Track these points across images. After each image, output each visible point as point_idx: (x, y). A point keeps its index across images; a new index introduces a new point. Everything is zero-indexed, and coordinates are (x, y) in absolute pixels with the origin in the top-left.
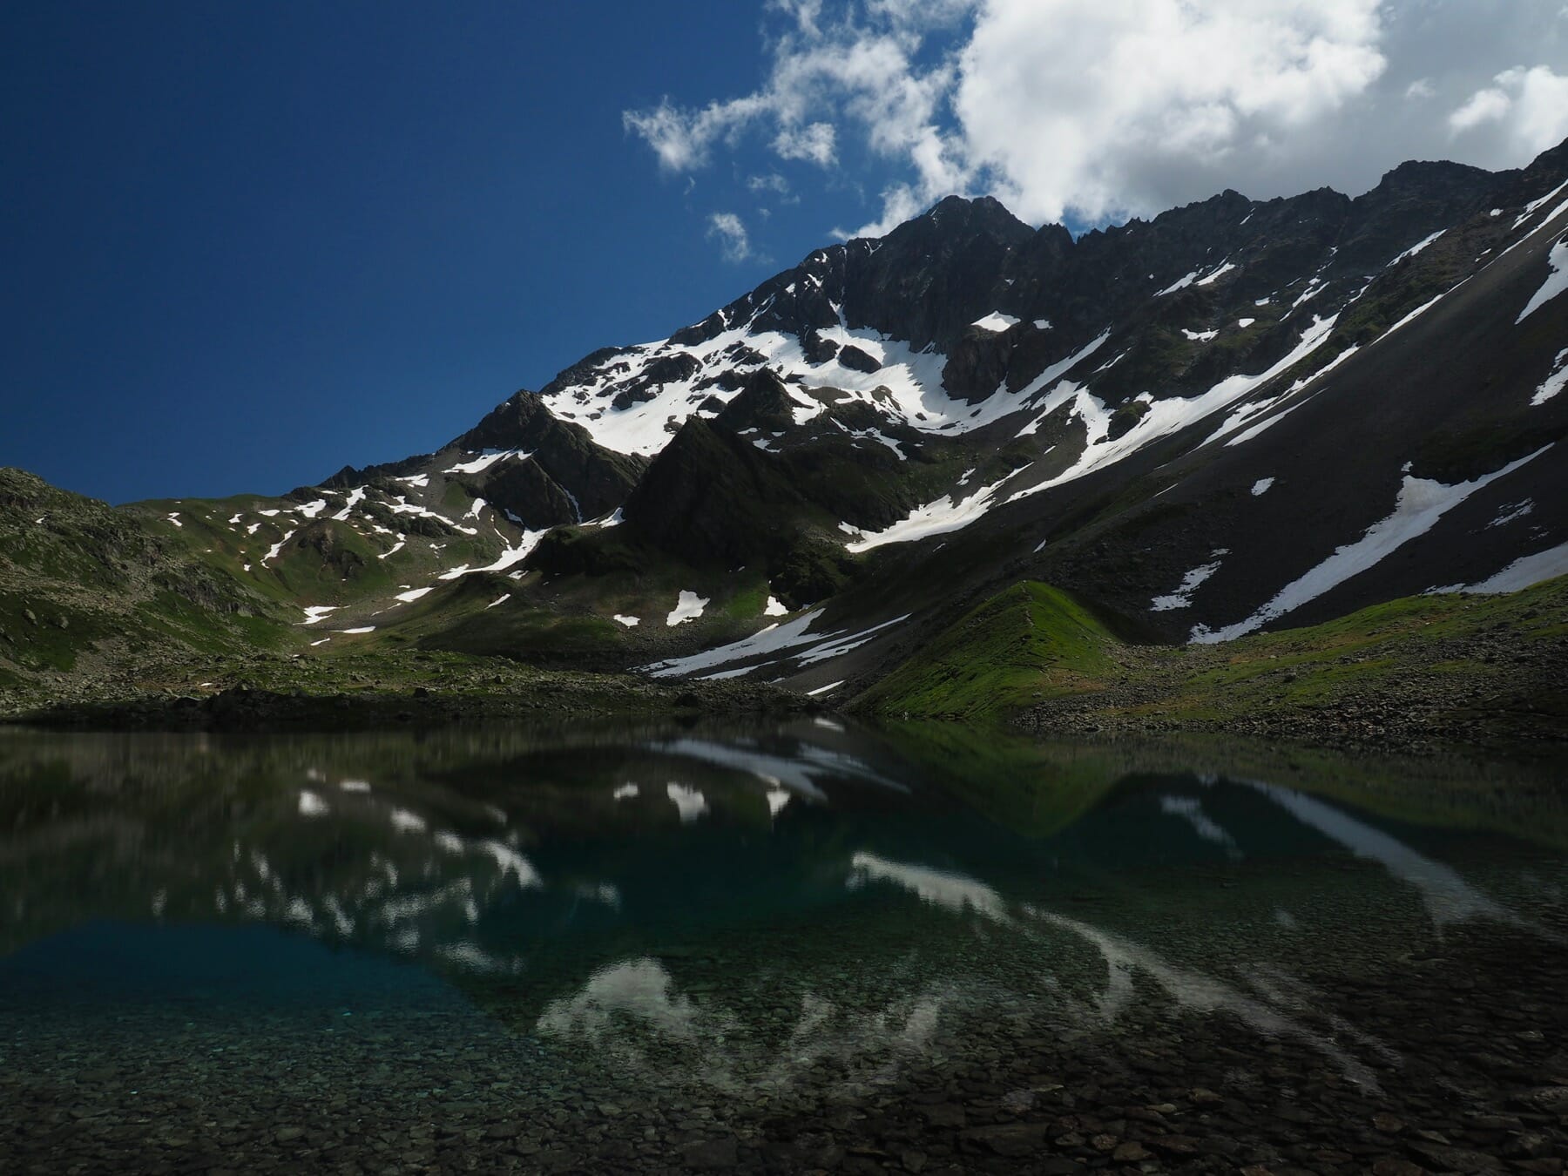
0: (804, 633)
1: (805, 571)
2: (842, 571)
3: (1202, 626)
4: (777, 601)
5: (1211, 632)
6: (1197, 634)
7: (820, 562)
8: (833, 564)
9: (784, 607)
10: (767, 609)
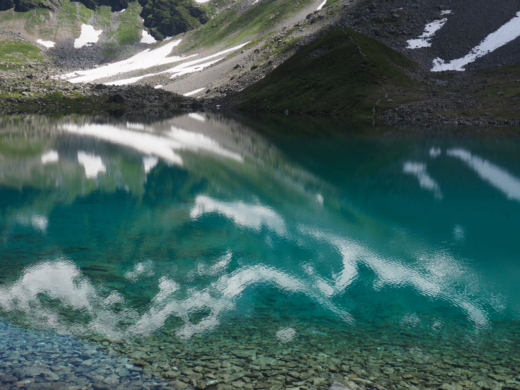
0: (169, 56)
1: (167, 13)
2: (192, 14)
3: (439, 59)
4: (148, 34)
5: (445, 63)
6: (437, 64)
7: (177, 8)
8: (186, 9)
9: (153, 38)
10: (142, 39)
